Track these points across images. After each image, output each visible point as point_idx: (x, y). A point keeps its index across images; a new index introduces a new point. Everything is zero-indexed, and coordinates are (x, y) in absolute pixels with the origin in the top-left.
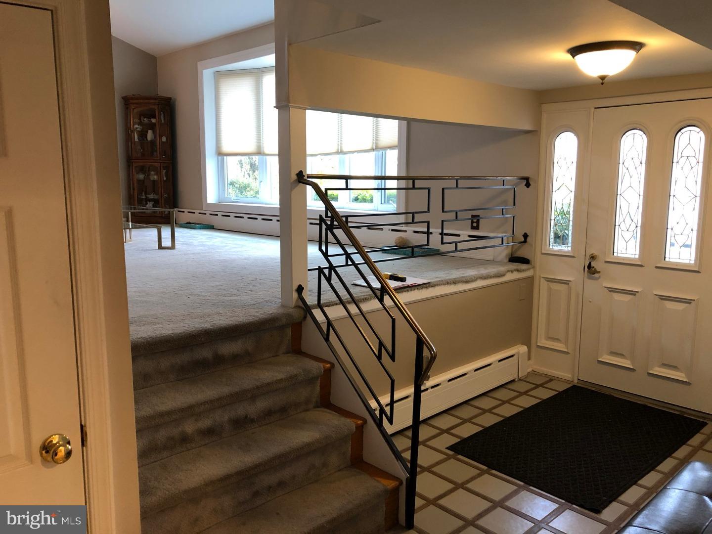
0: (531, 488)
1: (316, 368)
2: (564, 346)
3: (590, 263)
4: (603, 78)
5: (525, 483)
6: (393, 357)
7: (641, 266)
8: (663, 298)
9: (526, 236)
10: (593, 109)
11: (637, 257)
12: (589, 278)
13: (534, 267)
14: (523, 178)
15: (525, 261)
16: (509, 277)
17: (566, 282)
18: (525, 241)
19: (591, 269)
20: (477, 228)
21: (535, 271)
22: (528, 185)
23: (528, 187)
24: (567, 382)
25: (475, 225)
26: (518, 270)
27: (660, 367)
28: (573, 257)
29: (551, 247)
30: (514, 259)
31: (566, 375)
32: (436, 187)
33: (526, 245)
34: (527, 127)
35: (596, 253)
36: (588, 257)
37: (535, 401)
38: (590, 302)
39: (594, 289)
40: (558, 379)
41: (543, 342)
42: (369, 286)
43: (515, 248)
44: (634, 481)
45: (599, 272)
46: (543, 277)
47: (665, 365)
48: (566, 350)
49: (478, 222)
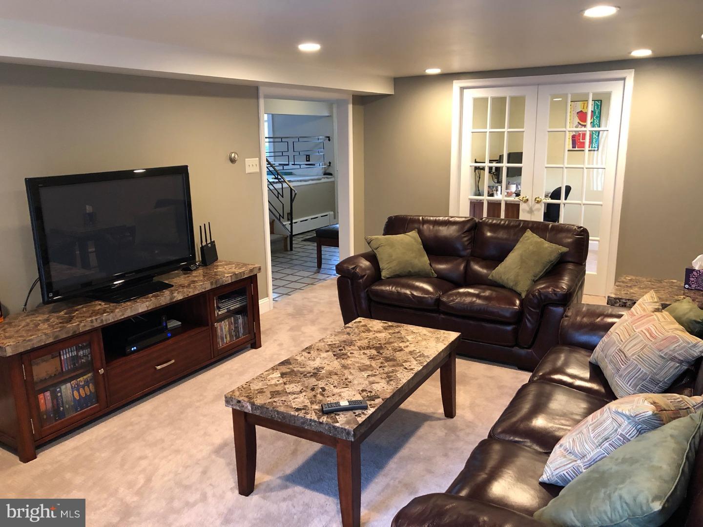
6: (283, 197)
9: (330, 163)
13: (334, 177)
14: (327, 137)
15: (331, 174)
16: (323, 181)
18: (330, 166)
20: (309, 161)
22: (329, 140)
26: (327, 178)
30: (325, 174)
32: (290, 141)
33: (330, 167)
34: (327, 115)
43: (326, 168)
49: (309, 158)
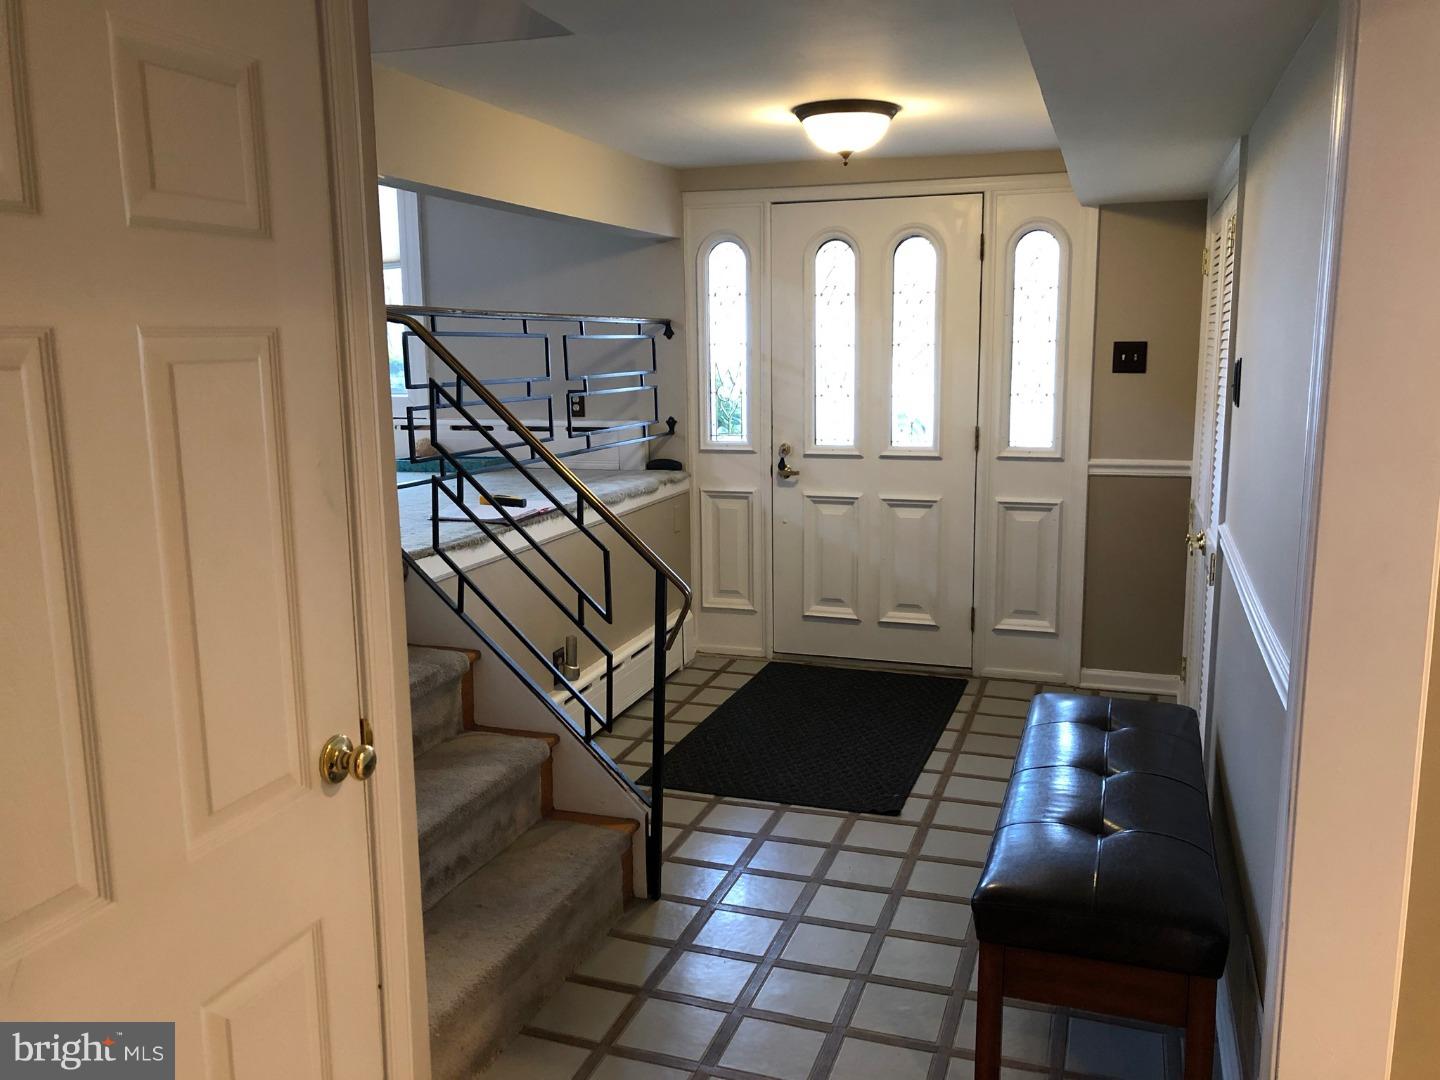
0: (793, 806)
1: (458, 661)
2: (747, 602)
3: (782, 460)
4: (846, 155)
5: (781, 802)
6: (608, 618)
7: (860, 457)
8: (894, 504)
9: (672, 423)
10: (769, 204)
11: (851, 443)
12: (781, 485)
13: (688, 476)
14: (660, 322)
15: (675, 466)
16: (662, 493)
17: (744, 496)
18: (672, 432)
19: (783, 471)
20: (581, 414)
21: (691, 483)
22: (669, 334)
23: (669, 337)
24: (755, 659)
25: (577, 408)
26: (672, 482)
27: (894, 610)
28: (752, 452)
29: (714, 438)
30: (655, 464)
31: (755, 650)
33: (674, 438)
34: (662, 232)
35: (788, 443)
36: (776, 450)
37: (726, 695)
38: (784, 523)
39: (789, 501)
40: (742, 658)
41: (712, 601)
42: (473, 518)
43: (654, 445)
44: (919, 768)
45: (797, 473)
46: (705, 492)
47: (902, 607)
48: (750, 608)
49: (580, 403)
